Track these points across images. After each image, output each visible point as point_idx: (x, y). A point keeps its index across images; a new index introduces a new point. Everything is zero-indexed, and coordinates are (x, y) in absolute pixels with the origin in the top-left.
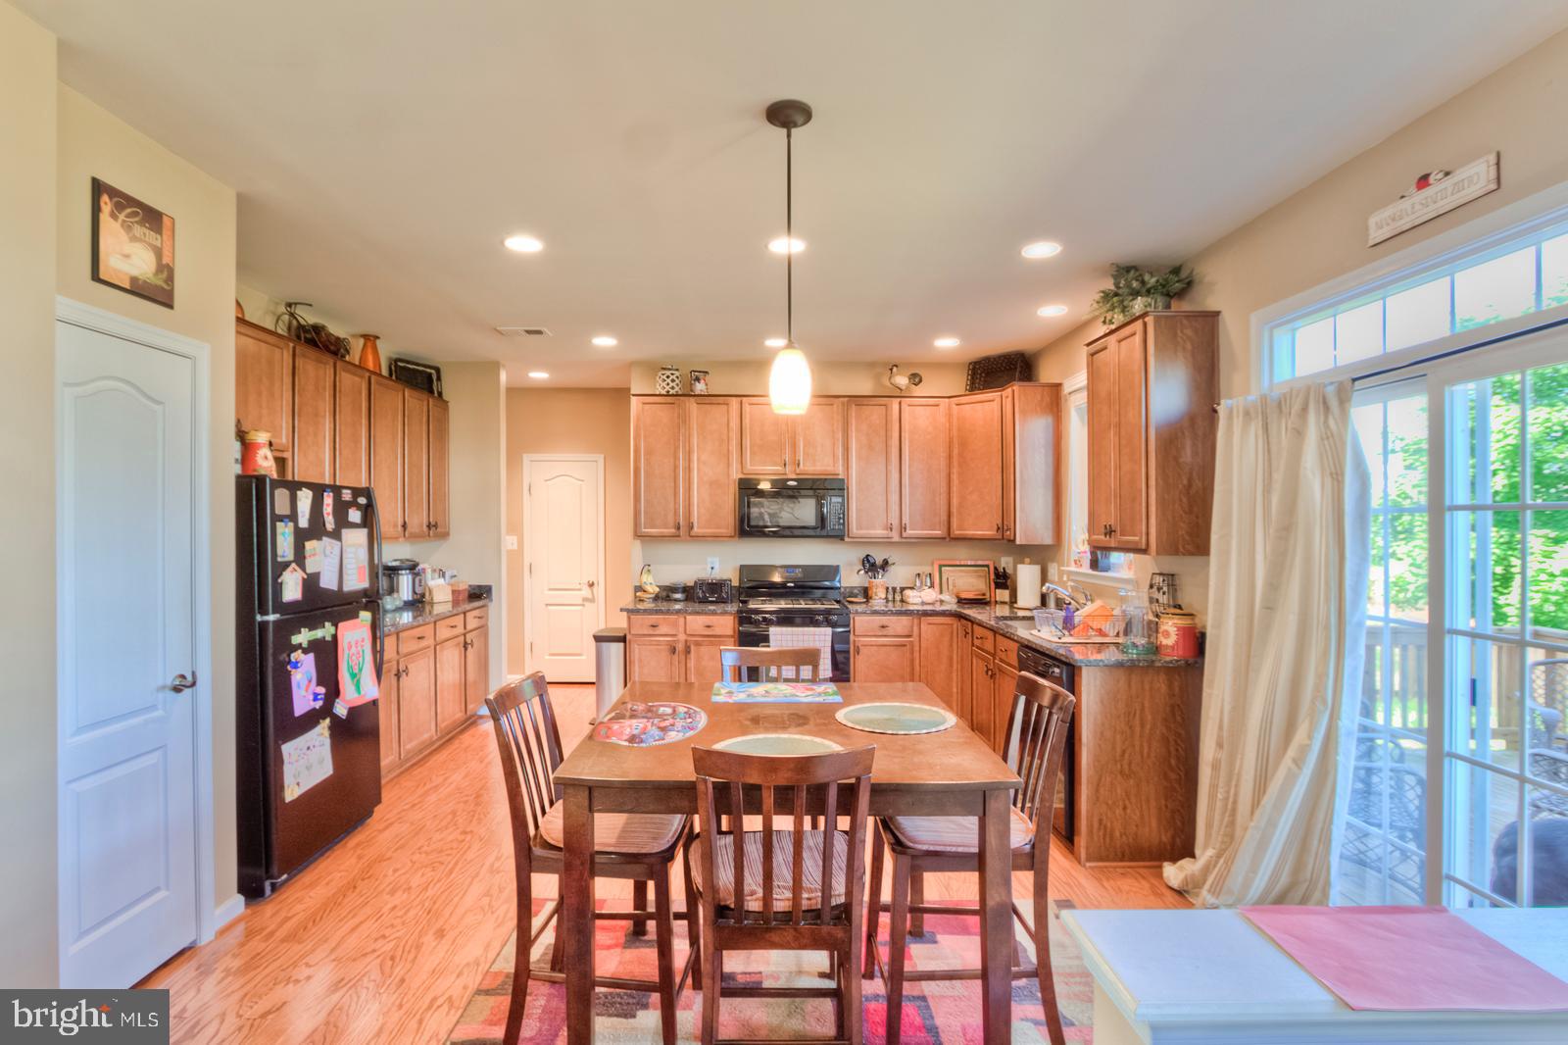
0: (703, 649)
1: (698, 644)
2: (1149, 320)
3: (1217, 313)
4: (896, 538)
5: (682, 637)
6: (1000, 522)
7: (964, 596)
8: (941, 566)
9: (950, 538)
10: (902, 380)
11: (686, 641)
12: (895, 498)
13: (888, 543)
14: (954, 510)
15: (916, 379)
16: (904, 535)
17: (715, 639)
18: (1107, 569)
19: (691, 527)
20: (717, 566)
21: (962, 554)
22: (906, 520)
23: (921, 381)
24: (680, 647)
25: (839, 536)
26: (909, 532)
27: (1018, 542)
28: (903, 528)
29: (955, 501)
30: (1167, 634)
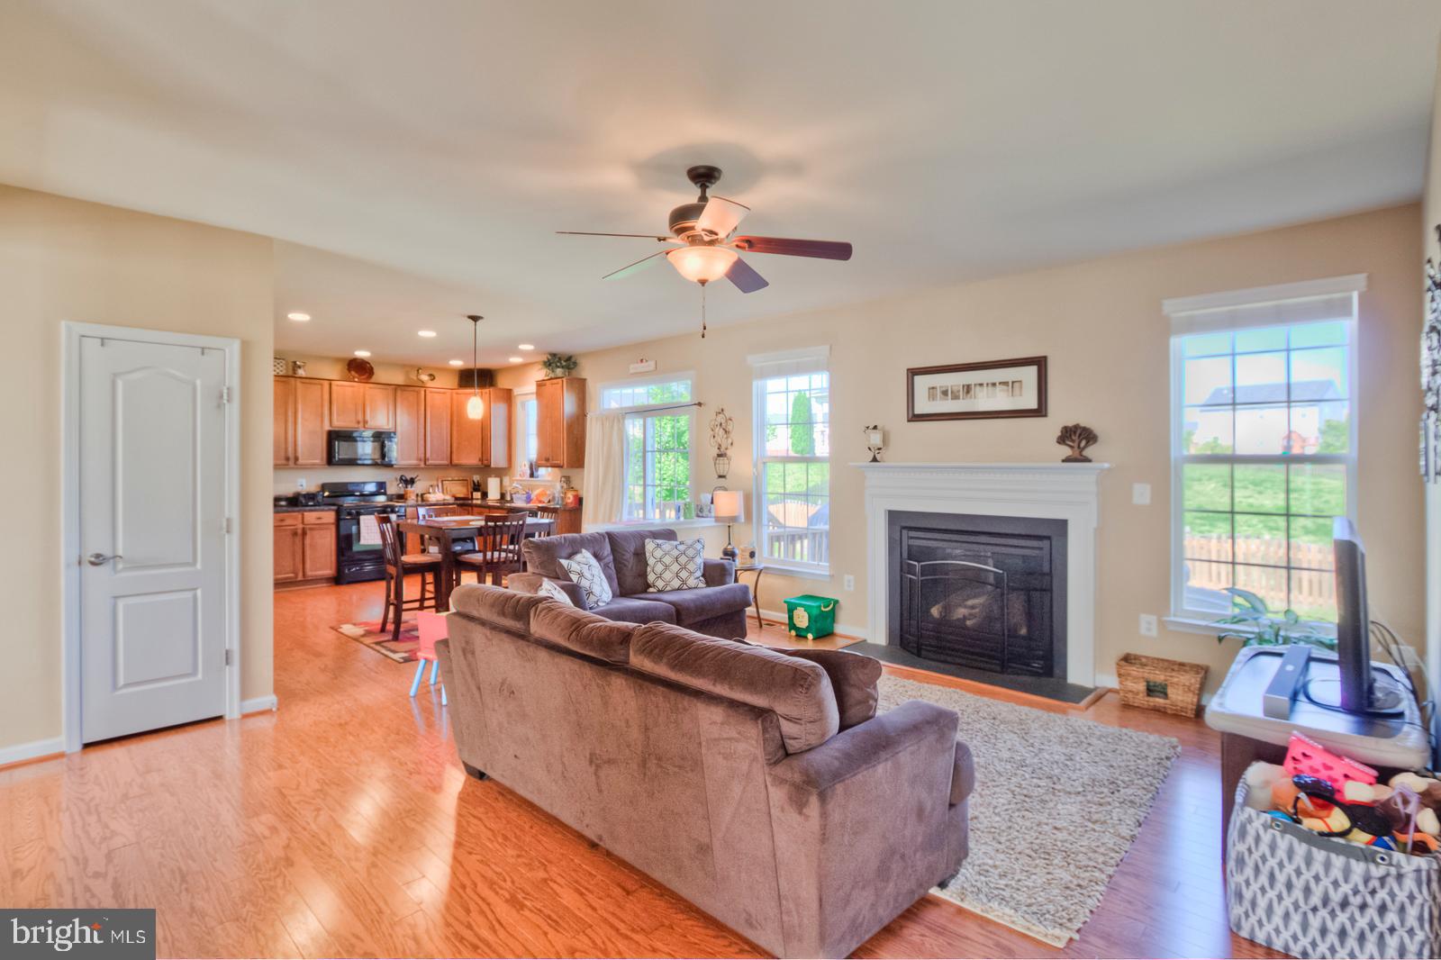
0: (315, 532)
1: (311, 529)
2: (564, 379)
3: (585, 380)
4: (423, 465)
5: (301, 526)
6: (480, 456)
7: (458, 496)
8: (442, 481)
9: (452, 465)
10: (425, 378)
11: (304, 528)
12: (422, 442)
13: (416, 468)
14: (454, 450)
15: (432, 377)
16: (427, 463)
17: (321, 526)
18: (538, 477)
19: (296, 459)
20: (304, 484)
21: (454, 474)
22: (428, 455)
23: (434, 378)
24: (300, 531)
25: (390, 466)
26: (430, 462)
27: (492, 466)
28: (426, 460)
29: (455, 445)
30: (569, 498)
